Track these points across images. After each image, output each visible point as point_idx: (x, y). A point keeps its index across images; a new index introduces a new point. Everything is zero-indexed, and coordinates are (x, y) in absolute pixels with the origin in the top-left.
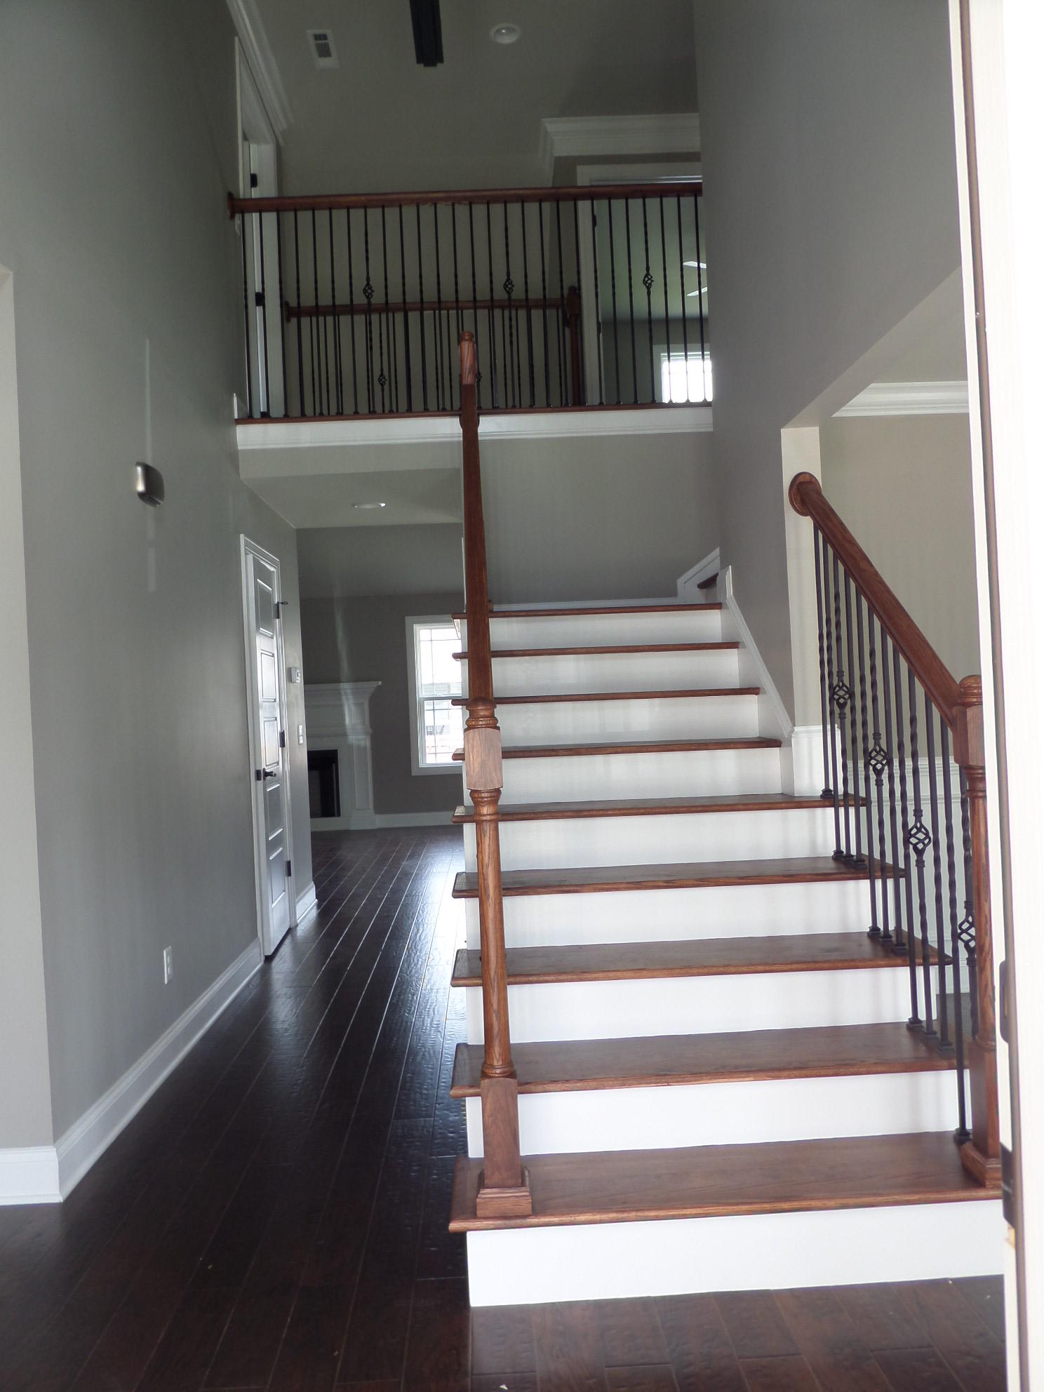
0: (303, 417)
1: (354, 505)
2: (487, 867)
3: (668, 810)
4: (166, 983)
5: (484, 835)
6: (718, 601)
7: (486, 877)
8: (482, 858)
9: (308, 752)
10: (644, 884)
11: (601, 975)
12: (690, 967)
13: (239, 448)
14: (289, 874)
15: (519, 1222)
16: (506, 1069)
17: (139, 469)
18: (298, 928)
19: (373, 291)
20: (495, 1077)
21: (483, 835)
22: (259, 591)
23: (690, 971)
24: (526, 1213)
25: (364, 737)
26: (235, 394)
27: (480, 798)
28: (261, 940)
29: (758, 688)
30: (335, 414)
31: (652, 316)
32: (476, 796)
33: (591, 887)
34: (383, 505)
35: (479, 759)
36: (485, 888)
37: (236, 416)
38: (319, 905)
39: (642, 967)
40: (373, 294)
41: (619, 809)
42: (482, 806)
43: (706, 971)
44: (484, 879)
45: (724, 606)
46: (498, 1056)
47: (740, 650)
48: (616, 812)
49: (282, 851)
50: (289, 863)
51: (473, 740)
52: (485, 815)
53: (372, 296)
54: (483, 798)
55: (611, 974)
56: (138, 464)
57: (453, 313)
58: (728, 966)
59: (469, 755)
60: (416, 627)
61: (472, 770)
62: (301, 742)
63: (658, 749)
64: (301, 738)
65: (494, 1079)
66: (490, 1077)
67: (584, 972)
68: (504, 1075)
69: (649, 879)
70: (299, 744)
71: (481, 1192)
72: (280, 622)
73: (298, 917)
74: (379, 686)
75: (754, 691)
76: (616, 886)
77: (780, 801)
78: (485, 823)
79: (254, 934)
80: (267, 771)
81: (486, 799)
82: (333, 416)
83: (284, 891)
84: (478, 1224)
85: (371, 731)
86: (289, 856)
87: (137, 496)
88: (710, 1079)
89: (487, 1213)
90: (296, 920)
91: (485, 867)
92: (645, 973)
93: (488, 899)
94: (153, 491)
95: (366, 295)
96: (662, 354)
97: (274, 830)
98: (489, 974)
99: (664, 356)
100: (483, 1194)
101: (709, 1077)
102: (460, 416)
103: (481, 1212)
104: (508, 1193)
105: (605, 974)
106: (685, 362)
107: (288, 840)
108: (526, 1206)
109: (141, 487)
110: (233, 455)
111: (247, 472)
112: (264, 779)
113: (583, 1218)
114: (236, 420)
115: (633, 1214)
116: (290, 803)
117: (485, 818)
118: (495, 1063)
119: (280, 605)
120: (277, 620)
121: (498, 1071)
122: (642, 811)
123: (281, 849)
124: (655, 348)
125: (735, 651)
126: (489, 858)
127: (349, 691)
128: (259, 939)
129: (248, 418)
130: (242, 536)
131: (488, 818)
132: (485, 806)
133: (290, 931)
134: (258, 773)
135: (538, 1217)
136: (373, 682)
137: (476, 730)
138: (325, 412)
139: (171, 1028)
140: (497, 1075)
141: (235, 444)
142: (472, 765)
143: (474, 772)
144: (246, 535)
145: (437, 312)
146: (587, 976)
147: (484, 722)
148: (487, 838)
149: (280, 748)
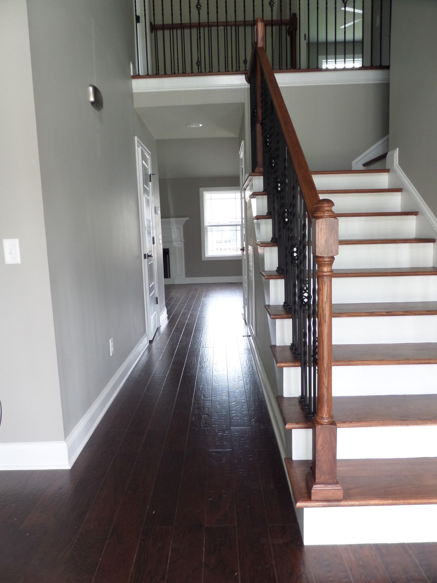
0: (165, 75)
1: (186, 125)
2: (325, 303)
3: (381, 274)
4: (111, 355)
5: (325, 284)
6: (387, 168)
7: (324, 309)
8: (323, 298)
9: (163, 249)
10: (375, 313)
11: (360, 362)
12: (410, 360)
13: (134, 91)
14: (157, 303)
15: (336, 503)
16: (330, 420)
17: (91, 89)
18: (161, 328)
19: (201, 6)
20: (324, 424)
21: (323, 285)
22: (144, 167)
23: (410, 362)
24: (340, 499)
25: (180, 243)
26: (131, 63)
27: (324, 261)
28: (148, 333)
29: (418, 212)
30: (181, 73)
31: (319, 41)
32: (321, 260)
33: (346, 314)
34: (201, 125)
35: (325, 237)
36: (323, 316)
37: (132, 74)
38: (168, 318)
39: (381, 359)
40: (201, 8)
41: (355, 273)
42: (324, 267)
43: (418, 361)
44: (323, 311)
45: (391, 171)
46: (326, 413)
47: (403, 193)
48: (353, 275)
49: (154, 292)
50: (157, 298)
51: (322, 225)
52: (326, 272)
53: (200, 9)
54: (325, 261)
55: (365, 362)
56: (90, 85)
57: (233, 28)
58: (430, 359)
59: (319, 235)
60: (205, 193)
61: (320, 244)
62: (160, 242)
63: (369, 242)
64: (160, 240)
65: (324, 425)
66: (321, 424)
67: (350, 361)
68: (329, 423)
69: (376, 311)
70: (159, 243)
71: (314, 486)
72: (151, 183)
73: (160, 323)
74: (187, 220)
75: (414, 213)
76: (359, 314)
77: (431, 271)
78: (325, 277)
79: (145, 331)
80: (149, 254)
81: (327, 262)
82: (181, 74)
83: (155, 311)
84: (312, 504)
85: (184, 240)
86: (157, 295)
87: (90, 103)
88: (432, 424)
89: (318, 498)
90: (160, 325)
91: (324, 303)
92: (384, 362)
93: (325, 323)
94: (98, 103)
95: (197, 9)
96: (323, 61)
97: (151, 283)
98: (323, 366)
99: (324, 62)
100: (314, 487)
101: (431, 423)
102: (245, 74)
103: (314, 497)
104: (329, 487)
105: (362, 362)
106: (334, 64)
107: (156, 288)
108: (340, 494)
109: (92, 99)
110: (130, 95)
111: (137, 105)
112: (148, 258)
113: (373, 502)
114: (132, 76)
115: (402, 501)
116: (157, 270)
117: (325, 274)
118: (325, 416)
119: (152, 175)
120: (150, 182)
121: (326, 421)
122: (367, 274)
123: (154, 291)
124: (320, 57)
125: (400, 193)
126: (327, 298)
127: (174, 222)
128: (147, 333)
129: (137, 76)
130: (136, 137)
131: (328, 274)
132: (326, 267)
133: (158, 329)
134: (145, 255)
135: (347, 501)
136: (186, 218)
137: (323, 219)
138: (177, 72)
139: (114, 376)
140: (326, 423)
141: (132, 89)
142: (320, 241)
143: (321, 246)
144: (138, 137)
145: (226, 27)
146: (352, 363)
147: (329, 214)
148: (326, 286)
149: (153, 245)
